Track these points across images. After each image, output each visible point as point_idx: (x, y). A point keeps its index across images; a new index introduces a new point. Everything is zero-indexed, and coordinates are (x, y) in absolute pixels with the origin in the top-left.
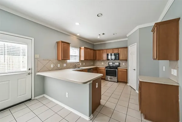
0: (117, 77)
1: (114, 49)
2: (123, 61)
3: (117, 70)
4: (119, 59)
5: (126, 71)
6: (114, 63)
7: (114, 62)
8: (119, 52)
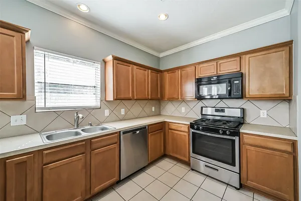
0: (237, 169)
1: (221, 61)
2: (258, 104)
3: (236, 139)
4: (242, 96)
5: (289, 149)
6: (223, 111)
7: (221, 104)
8: (245, 70)
